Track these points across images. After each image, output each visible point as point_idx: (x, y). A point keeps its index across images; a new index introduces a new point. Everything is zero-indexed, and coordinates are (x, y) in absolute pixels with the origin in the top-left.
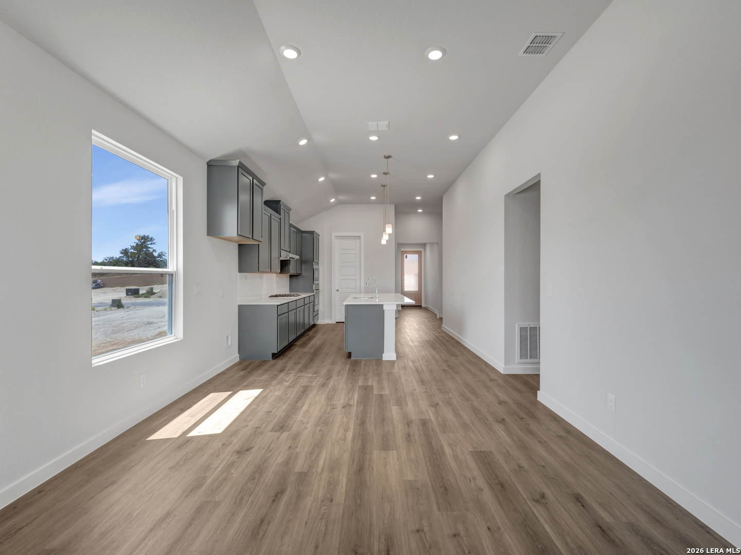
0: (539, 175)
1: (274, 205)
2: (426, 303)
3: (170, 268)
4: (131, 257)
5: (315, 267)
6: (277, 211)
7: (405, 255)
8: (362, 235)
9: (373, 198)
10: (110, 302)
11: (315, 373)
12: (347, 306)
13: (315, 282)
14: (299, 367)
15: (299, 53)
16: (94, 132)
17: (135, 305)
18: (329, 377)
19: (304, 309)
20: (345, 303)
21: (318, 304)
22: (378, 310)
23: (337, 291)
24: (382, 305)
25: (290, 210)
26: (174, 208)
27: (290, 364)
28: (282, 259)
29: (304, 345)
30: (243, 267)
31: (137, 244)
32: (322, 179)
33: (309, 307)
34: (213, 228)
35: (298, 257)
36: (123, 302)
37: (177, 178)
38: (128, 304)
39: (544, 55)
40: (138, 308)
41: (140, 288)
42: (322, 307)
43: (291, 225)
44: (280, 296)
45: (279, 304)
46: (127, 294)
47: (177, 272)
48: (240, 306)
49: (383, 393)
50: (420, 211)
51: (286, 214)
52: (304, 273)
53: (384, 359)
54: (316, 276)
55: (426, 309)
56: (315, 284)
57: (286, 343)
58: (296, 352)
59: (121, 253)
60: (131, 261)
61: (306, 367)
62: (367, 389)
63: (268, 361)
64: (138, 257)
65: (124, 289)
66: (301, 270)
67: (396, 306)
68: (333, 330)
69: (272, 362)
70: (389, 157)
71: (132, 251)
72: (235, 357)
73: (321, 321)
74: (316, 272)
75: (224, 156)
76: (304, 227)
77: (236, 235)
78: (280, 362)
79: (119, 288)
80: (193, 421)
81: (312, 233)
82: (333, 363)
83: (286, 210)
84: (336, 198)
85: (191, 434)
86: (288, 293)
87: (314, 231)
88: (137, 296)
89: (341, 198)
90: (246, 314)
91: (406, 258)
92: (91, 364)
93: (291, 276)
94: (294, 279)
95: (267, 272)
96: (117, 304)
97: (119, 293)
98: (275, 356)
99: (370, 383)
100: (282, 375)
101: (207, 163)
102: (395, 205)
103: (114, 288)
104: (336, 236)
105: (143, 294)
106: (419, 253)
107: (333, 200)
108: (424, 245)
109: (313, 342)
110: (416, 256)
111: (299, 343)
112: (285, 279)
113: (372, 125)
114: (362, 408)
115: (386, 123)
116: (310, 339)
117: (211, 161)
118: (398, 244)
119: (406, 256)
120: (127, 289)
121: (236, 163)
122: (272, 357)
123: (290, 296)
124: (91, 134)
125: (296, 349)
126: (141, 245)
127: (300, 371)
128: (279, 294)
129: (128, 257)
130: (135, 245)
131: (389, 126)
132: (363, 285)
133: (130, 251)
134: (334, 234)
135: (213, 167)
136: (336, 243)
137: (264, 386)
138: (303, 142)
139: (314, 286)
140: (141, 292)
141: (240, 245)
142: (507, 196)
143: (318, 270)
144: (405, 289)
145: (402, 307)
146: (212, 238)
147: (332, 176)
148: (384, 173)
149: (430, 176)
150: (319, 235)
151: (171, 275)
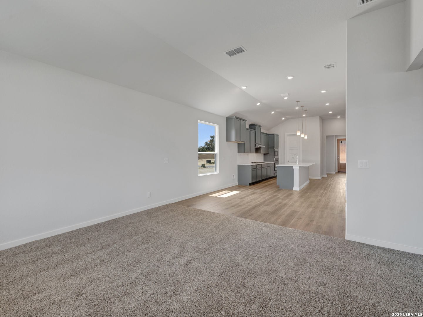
1: (253, 126)
4: (209, 146)
5: (275, 150)
6: (254, 129)
7: (340, 141)
9: (304, 115)
10: (201, 165)
14: (257, 188)
15: (247, 87)
17: (210, 167)
19: (267, 169)
23: (288, 161)
24: (293, 167)
25: (260, 126)
28: (256, 147)
29: (265, 183)
31: (211, 140)
32: (273, 113)
33: (271, 168)
34: (228, 139)
35: (265, 147)
36: (206, 165)
38: (207, 166)
40: (210, 168)
41: (212, 160)
43: (261, 133)
44: (257, 162)
45: (251, 165)
46: (207, 163)
47: (217, 153)
48: (238, 165)
50: (339, 117)
51: (259, 128)
53: (294, 190)
54: (276, 154)
56: (275, 158)
59: (205, 144)
60: (208, 148)
63: (246, 185)
64: (211, 145)
65: (206, 160)
66: (269, 152)
67: (299, 167)
69: (249, 186)
70: (299, 101)
71: (209, 143)
72: (236, 183)
74: (276, 152)
75: (231, 115)
77: (236, 141)
78: (251, 186)
79: (204, 160)
80: (220, 195)
81: (273, 135)
82: (271, 189)
84: (285, 118)
86: (263, 161)
87: (274, 134)
88: (210, 163)
89: (287, 117)
90: (242, 168)
91: (341, 143)
92: (198, 175)
93: (264, 154)
94: (266, 156)
95: (249, 153)
96: (203, 166)
97: (204, 162)
98: (250, 184)
100: (249, 189)
102: (320, 117)
103: (202, 160)
104: (287, 135)
105: (213, 162)
107: (283, 119)
111: (263, 182)
112: (260, 155)
113: (282, 95)
115: (287, 94)
117: (227, 117)
120: (207, 160)
121: (234, 117)
124: (198, 121)
125: (260, 184)
126: (212, 140)
129: (207, 146)
130: (210, 140)
131: (289, 94)
133: (208, 143)
135: (228, 119)
136: (288, 138)
137: (241, 191)
138: (258, 104)
140: (212, 162)
141: (238, 143)
143: (278, 151)
144: (341, 162)
145: (338, 172)
146: (227, 142)
147: (277, 110)
148: (301, 106)
149: (328, 104)
150: (278, 135)
151: (216, 154)
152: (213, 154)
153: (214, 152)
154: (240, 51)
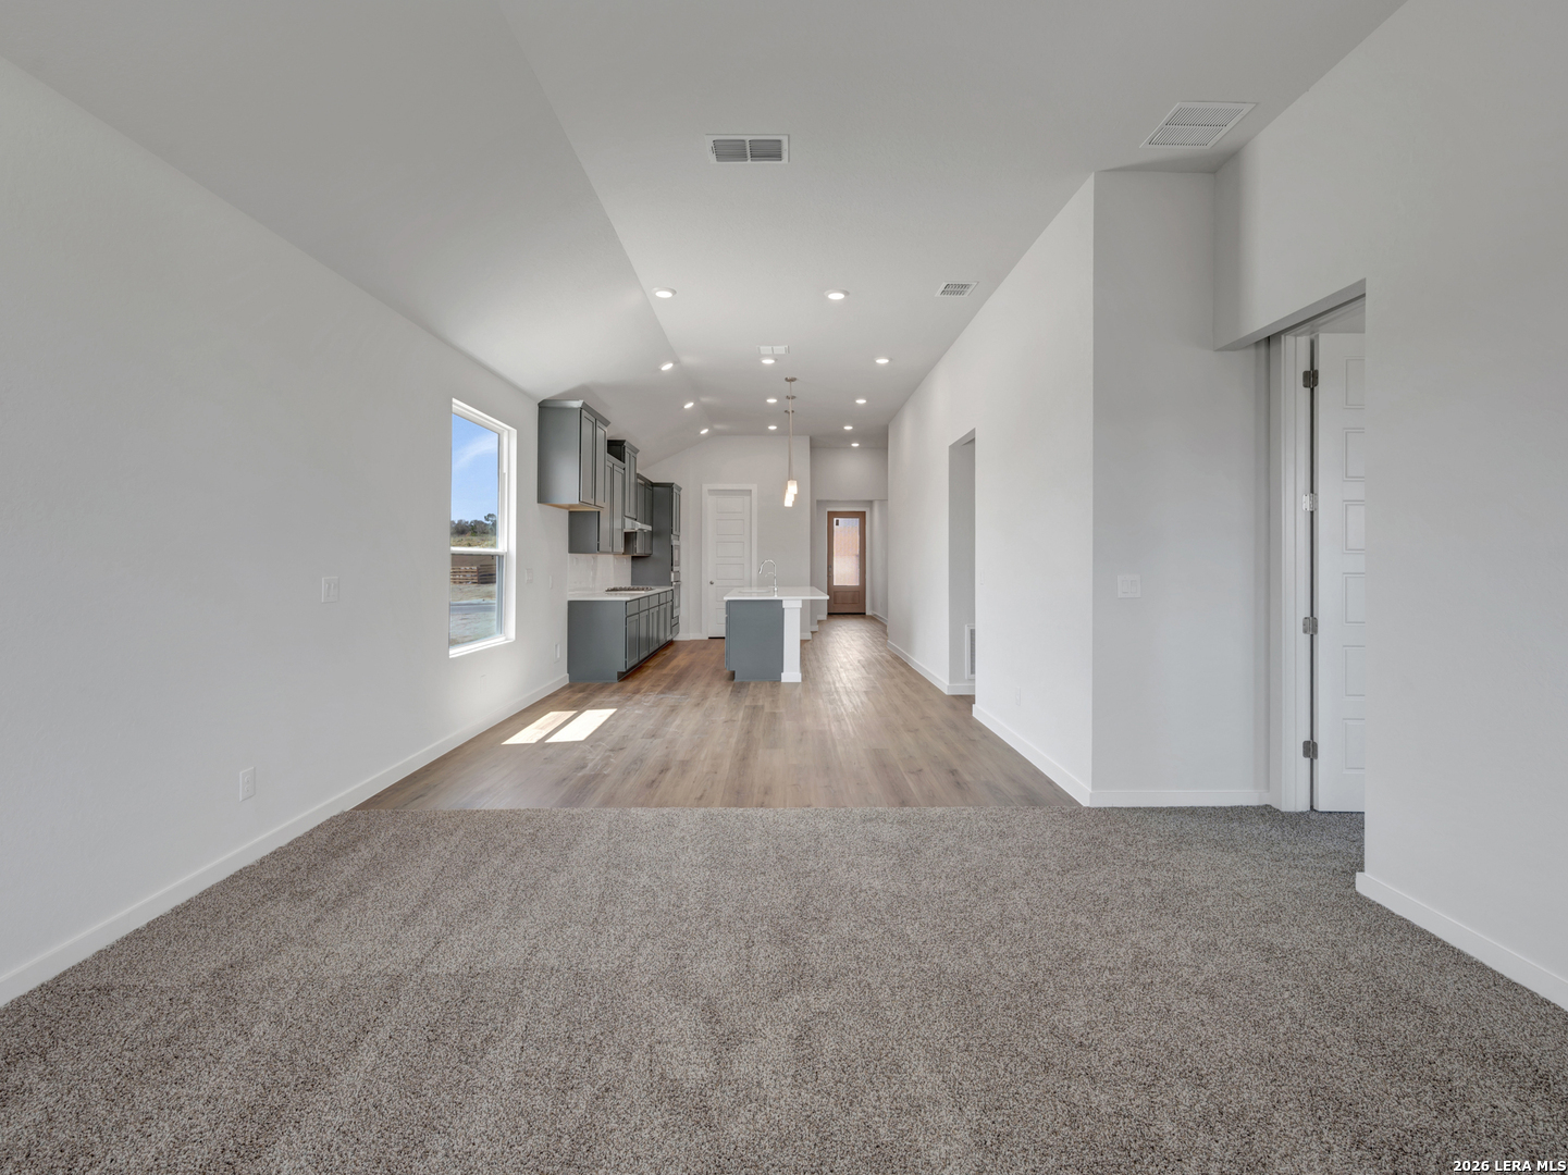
0: (974, 431)
1: (616, 448)
2: (873, 608)
3: (500, 549)
5: (674, 543)
6: (621, 457)
7: (835, 520)
8: (754, 487)
9: (772, 428)
11: (684, 695)
12: (729, 602)
13: (675, 569)
14: (660, 689)
16: (454, 400)
18: (704, 697)
19: (658, 612)
20: (726, 598)
21: (679, 606)
22: (775, 610)
23: (712, 583)
24: (781, 601)
25: (636, 451)
26: (505, 470)
27: (645, 686)
28: (625, 530)
29: (661, 666)
30: (576, 545)
32: (689, 405)
33: (665, 609)
34: (543, 496)
35: (650, 528)
37: (509, 431)
39: (966, 295)
42: (684, 612)
43: (638, 476)
44: (621, 589)
45: (628, 599)
47: (508, 552)
48: (570, 602)
49: (776, 711)
50: (855, 445)
51: (633, 459)
52: (655, 553)
53: (783, 680)
54: (675, 559)
55: (873, 618)
56: (675, 572)
57: (635, 661)
58: (649, 673)
61: (670, 688)
62: (755, 710)
63: (612, 684)
66: (651, 548)
67: (800, 602)
68: (705, 648)
69: (617, 684)
70: (793, 380)
72: (562, 677)
73: (682, 636)
74: (675, 552)
76: (656, 477)
77: (577, 502)
78: (631, 685)
81: (670, 486)
82: (709, 685)
83: (632, 454)
84: (710, 428)
85: (548, 741)
86: (629, 585)
89: (718, 427)
90: (580, 616)
91: (837, 524)
92: (448, 655)
93: (636, 559)
94: (640, 563)
95: (606, 552)
98: (624, 676)
99: (760, 703)
100: (638, 696)
101: (539, 404)
102: (811, 440)
104: (709, 491)
106: (861, 516)
107: (704, 431)
108: (870, 503)
109: (674, 663)
110: (855, 522)
111: (652, 664)
112: (626, 563)
113: (765, 349)
114: (748, 722)
115: (783, 347)
116: (670, 659)
117: (541, 402)
118: (818, 501)
119: (837, 521)
121: (577, 404)
122: (619, 678)
123: (633, 590)
124: (451, 402)
125: (649, 671)
127: (662, 692)
128: (618, 586)
131: (788, 350)
132: (754, 575)
134: (706, 487)
135: (544, 410)
136: (710, 502)
137: (618, 705)
138: (667, 367)
139: (673, 575)
141: (570, 512)
142: (953, 448)
143: (678, 547)
144: (836, 583)
145: (829, 614)
146: (543, 506)
147: (704, 400)
148: (788, 398)
149: (861, 402)
150: (680, 489)
151: (501, 557)
152: (492, 556)
153: (494, 545)
154: (768, 151)
